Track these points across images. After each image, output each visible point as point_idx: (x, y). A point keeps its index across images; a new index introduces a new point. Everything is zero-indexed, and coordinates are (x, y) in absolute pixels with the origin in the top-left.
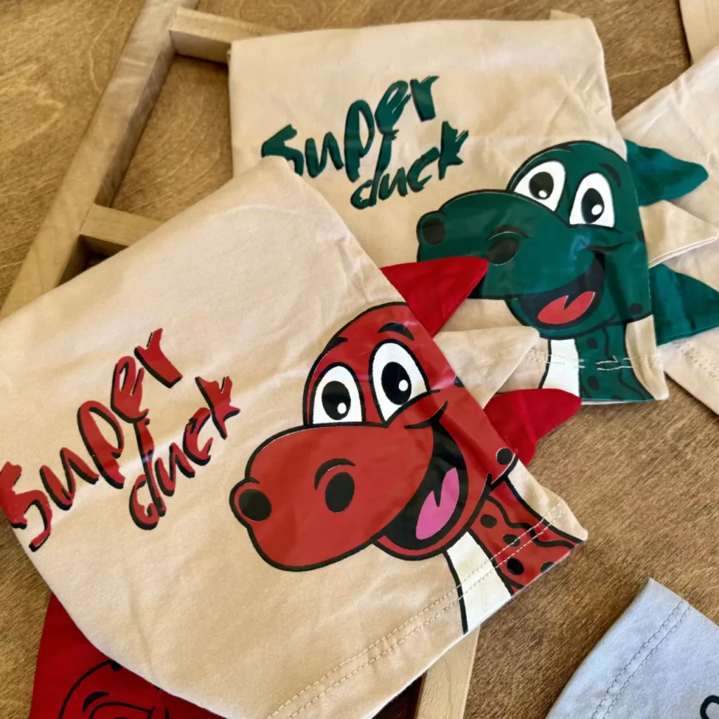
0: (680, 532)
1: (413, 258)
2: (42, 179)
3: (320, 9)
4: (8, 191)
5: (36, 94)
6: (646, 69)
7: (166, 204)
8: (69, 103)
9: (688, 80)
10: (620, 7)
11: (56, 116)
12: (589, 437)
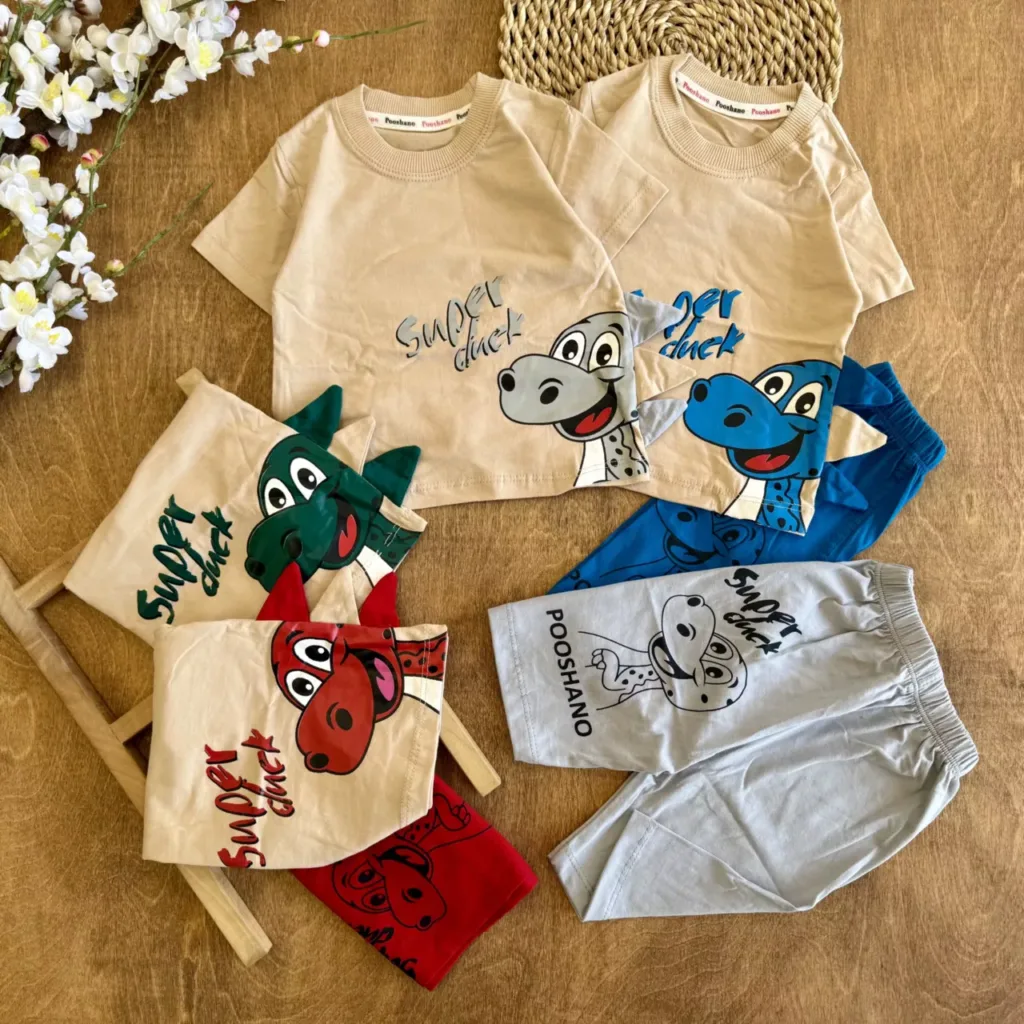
0: (487, 571)
1: (265, 595)
2: (67, 733)
3: (67, 500)
4: (60, 757)
5: (6, 702)
6: (253, 345)
7: (131, 682)
8: (26, 688)
9: (279, 339)
10: (201, 316)
11: (30, 702)
12: (415, 573)
